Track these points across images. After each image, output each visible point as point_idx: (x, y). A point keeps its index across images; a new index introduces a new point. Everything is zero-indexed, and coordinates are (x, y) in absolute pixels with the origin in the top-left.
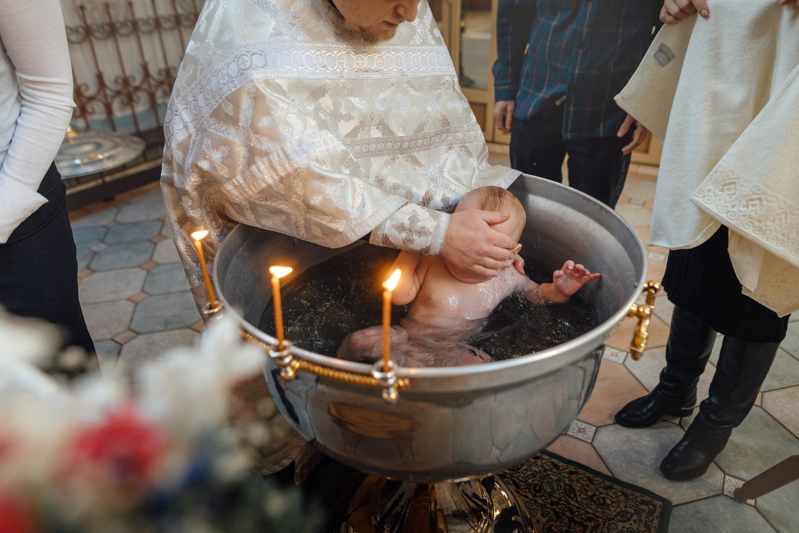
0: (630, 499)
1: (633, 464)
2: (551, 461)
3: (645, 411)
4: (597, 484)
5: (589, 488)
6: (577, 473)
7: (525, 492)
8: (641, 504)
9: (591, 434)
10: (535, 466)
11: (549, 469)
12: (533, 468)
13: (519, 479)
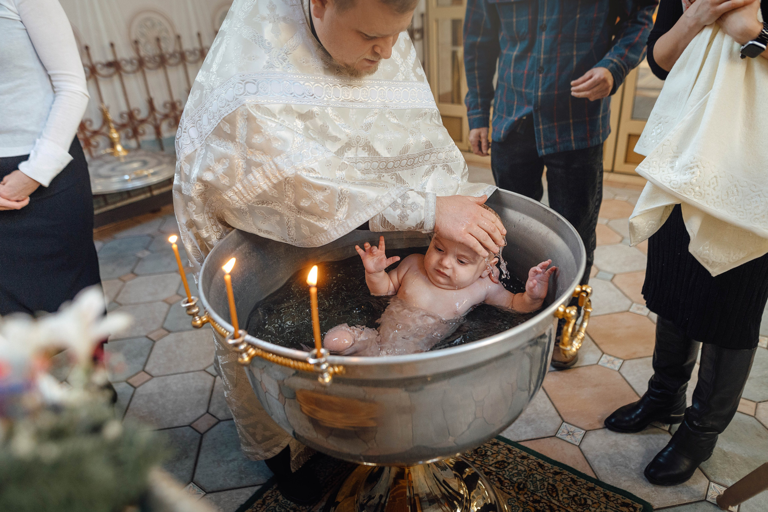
0: (610, 501)
1: (617, 467)
2: (537, 461)
3: (633, 417)
4: (580, 485)
5: (572, 488)
6: (562, 474)
7: (509, 489)
8: (622, 506)
9: (580, 437)
10: (521, 466)
11: (534, 468)
12: (519, 467)
13: (504, 477)
